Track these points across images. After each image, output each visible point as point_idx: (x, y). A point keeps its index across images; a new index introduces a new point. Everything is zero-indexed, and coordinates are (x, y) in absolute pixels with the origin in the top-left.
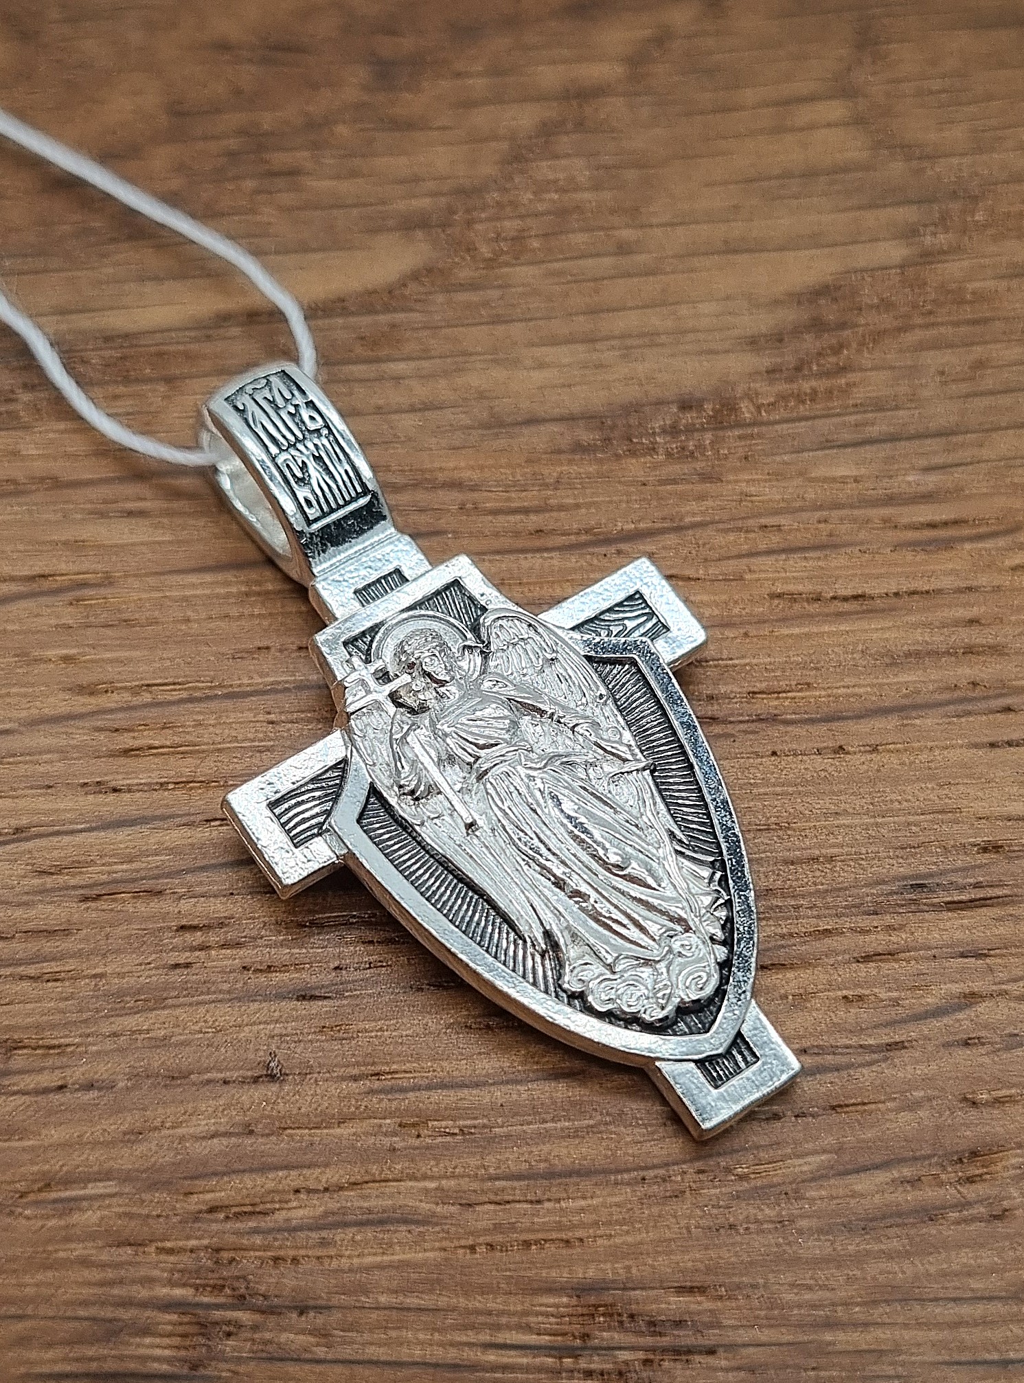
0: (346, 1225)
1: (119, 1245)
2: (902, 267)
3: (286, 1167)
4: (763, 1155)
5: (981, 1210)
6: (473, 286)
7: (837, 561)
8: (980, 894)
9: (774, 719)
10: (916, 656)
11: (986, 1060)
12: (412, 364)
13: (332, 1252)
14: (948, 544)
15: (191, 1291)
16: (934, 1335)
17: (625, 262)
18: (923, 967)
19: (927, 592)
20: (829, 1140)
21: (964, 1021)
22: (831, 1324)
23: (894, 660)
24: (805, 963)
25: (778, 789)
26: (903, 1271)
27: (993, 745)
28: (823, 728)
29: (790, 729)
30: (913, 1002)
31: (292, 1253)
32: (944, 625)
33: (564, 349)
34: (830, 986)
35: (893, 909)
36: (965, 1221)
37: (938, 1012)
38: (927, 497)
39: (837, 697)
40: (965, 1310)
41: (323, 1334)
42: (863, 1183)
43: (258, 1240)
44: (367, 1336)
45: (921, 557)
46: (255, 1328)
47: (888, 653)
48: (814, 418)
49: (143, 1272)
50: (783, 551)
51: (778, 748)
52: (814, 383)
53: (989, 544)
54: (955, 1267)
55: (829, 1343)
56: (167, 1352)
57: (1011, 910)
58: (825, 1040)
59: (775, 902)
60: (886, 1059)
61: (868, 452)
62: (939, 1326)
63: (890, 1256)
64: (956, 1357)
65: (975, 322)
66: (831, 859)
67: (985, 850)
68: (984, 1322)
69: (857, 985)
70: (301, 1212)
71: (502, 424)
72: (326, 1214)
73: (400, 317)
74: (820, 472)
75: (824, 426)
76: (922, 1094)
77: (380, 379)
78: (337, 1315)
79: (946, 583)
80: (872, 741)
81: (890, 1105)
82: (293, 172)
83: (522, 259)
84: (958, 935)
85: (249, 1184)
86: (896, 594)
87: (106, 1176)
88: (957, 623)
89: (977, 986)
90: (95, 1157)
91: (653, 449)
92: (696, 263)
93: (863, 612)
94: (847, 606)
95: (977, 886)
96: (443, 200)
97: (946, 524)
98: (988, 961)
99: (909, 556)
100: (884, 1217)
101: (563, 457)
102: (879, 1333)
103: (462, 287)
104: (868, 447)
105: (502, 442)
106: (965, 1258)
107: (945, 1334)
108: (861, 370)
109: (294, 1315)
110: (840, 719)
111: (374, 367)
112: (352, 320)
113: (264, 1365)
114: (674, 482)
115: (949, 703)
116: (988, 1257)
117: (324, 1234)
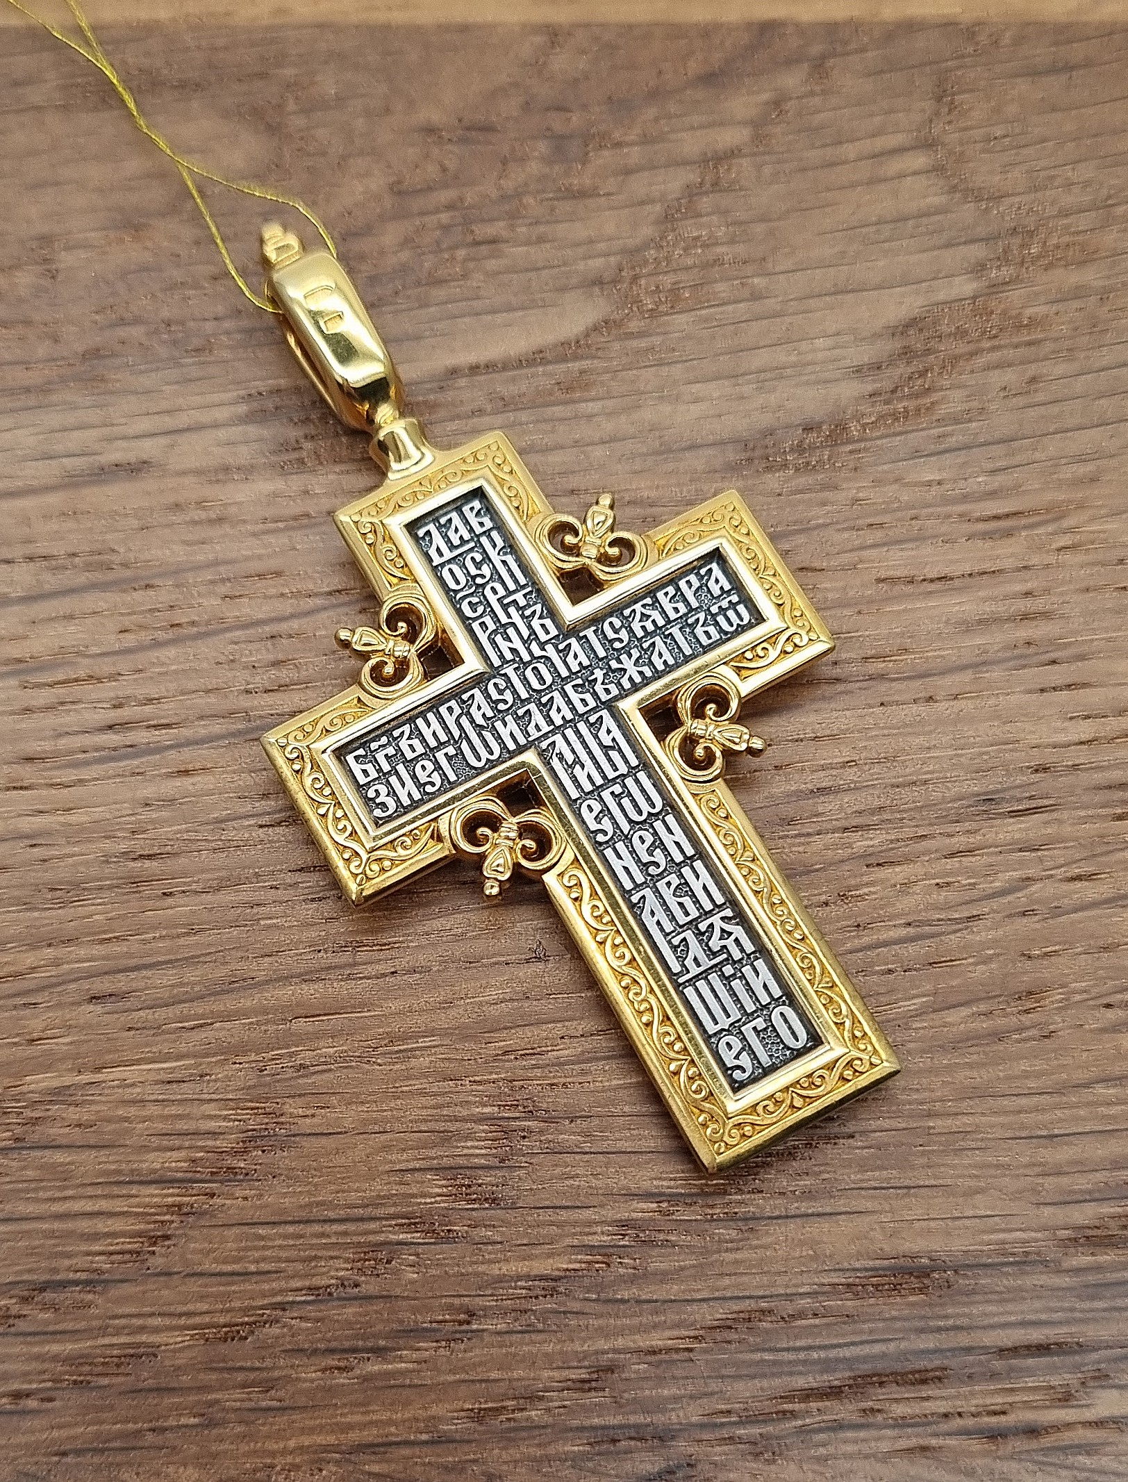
0: (598, 1059)
1: (444, 1080)
2: (974, 298)
3: (554, 1022)
4: (883, 999)
5: (1033, 1032)
6: (641, 334)
7: (927, 550)
8: (1033, 804)
9: (882, 677)
10: (985, 623)
11: (1038, 926)
12: (600, 404)
13: (590, 1078)
14: (1008, 533)
15: (496, 1109)
16: (1001, 1119)
17: (757, 307)
18: (991, 860)
19: (994, 572)
20: (929, 987)
21: (1020, 899)
22: (930, 1115)
23: (968, 627)
24: (907, 860)
25: (886, 732)
26: (981, 1076)
27: (1042, 690)
28: (918, 683)
29: (894, 684)
30: (985, 886)
31: (563, 1080)
32: (1006, 597)
33: (713, 384)
34: (927, 876)
35: (971, 817)
36: (1024, 1040)
37: (1003, 893)
38: (993, 494)
39: (927, 658)
40: (1024, 1101)
41: (587, 1134)
42: (952, 1016)
43: (538, 1072)
44: (617, 1135)
45: (989, 544)
46: (541, 1132)
47: (965, 622)
48: (906, 432)
49: (462, 1097)
50: (885, 544)
51: (886, 699)
52: (905, 404)
53: (1041, 530)
54: (1017, 1073)
55: (930, 1128)
56: (483, 1151)
57: (1055, 815)
58: (923, 916)
59: (886, 817)
60: (967, 928)
61: (948, 459)
62: (1006, 1113)
63: (970, 1066)
64: (1018, 1134)
65: (1030, 344)
66: (925, 782)
67: (1037, 771)
68: (1037, 1110)
69: (948, 875)
70: (567, 1052)
71: (670, 451)
72: (583, 1052)
73: (586, 364)
74: (912, 477)
75: (914, 439)
76: (991, 952)
77: (576, 417)
78: (596, 1121)
79: (1009, 563)
80: (954, 691)
81: (970, 960)
82: (493, 241)
83: (677, 309)
84: (1017, 836)
85: (529, 1034)
86: (970, 575)
87: (431, 1033)
88: (1015, 596)
89: (1031, 872)
90: (421, 1021)
91: (785, 466)
92: (813, 303)
93: (947, 590)
94: (932, 587)
95: (1031, 798)
96: (612, 259)
97: (1007, 516)
98: (1039, 853)
99: (980, 543)
100: (968, 1040)
101: (717, 475)
102: (966, 1119)
103: (631, 336)
104: (947, 455)
105: (671, 466)
106: (1024, 1066)
107: (1010, 1118)
108: (942, 390)
109: (567, 1122)
110: (930, 675)
111: (570, 407)
112: (550, 368)
113: (550, 1157)
114: (801, 492)
115: (1010, 659)
116: (1039, 1065)
117: (583, 1066)
